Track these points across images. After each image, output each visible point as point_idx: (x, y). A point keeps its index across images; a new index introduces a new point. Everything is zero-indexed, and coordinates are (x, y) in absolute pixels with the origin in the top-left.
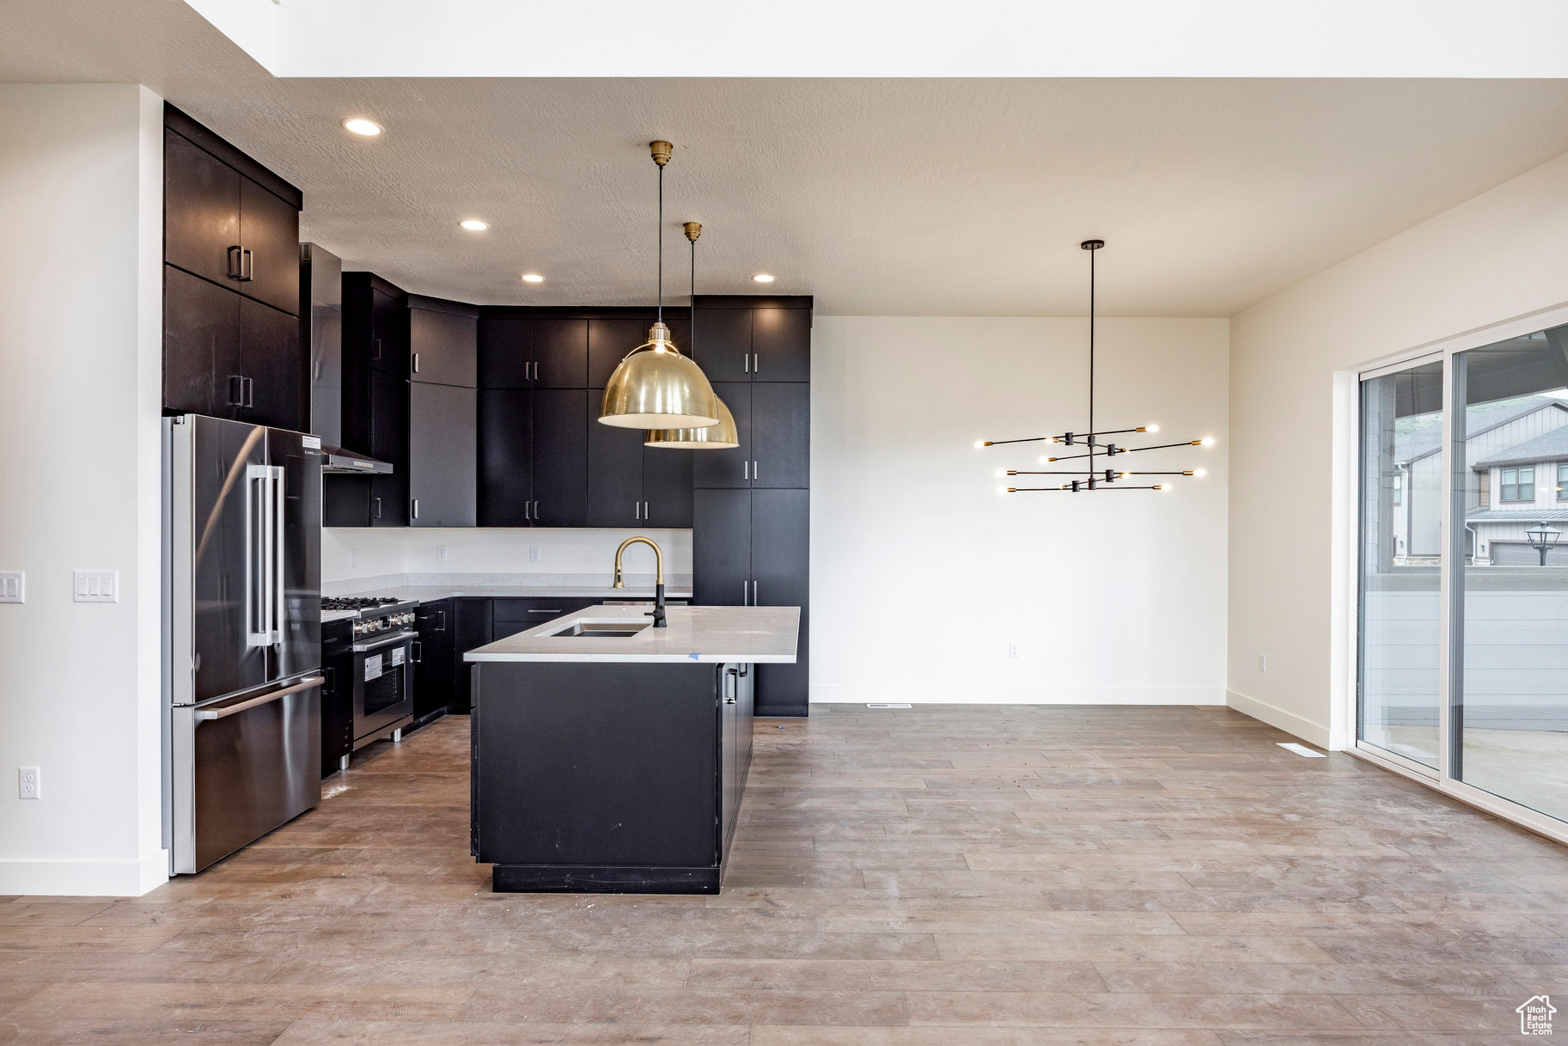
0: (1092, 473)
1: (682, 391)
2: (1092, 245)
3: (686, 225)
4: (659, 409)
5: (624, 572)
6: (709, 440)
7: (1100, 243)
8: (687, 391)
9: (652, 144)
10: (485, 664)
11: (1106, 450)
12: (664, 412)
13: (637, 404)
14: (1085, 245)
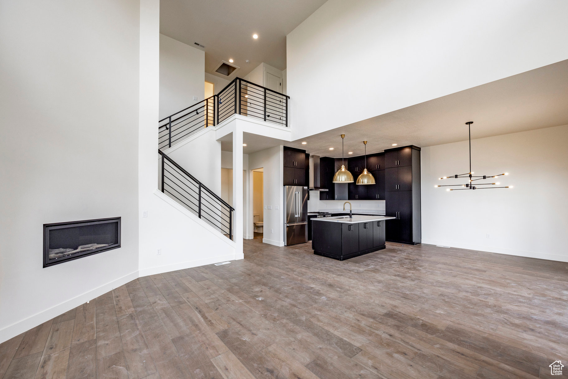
0: (471, 185)
1: (345, 177)
2: (469, 123)
3: (364, 142)
4: (341, 180)
5: (345, 208)
6: (367, 183)
7: (472, 123)
8: (346, 177)
9: (341, 135)
10: (313, 220)
11: (483, 178)
12: (342, 181)
13: (337, 179)
14: (467, 123)
